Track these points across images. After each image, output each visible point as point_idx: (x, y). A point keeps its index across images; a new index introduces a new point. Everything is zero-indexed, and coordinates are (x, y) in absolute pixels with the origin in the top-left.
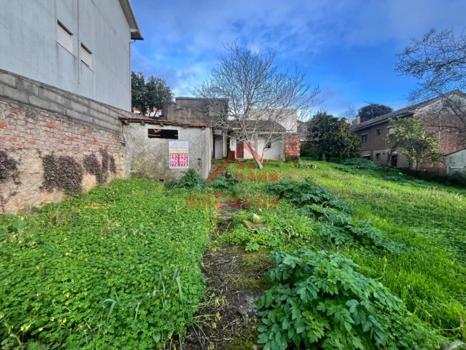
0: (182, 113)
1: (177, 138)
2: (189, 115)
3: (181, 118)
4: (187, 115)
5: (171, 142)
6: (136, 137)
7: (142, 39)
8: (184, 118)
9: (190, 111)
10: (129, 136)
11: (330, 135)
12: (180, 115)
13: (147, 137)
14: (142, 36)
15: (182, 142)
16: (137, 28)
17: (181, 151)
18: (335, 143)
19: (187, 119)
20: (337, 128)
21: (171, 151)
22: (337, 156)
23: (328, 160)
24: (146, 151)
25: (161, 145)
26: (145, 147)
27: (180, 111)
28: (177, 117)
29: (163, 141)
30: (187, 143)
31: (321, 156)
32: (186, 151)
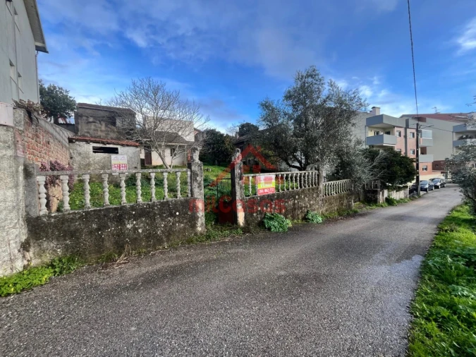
0: (95, 125)
1: (117, 153)
2: (103, 128)
3: (94, 130)
4: (100, 128)
5: (113, 156)
6: (82, 152)
7: (47, 52)
8: (97, 130)
9: (104, 124)
10: (75, 151)
11: (219, 146)
12: (93, 127)
13: (92, 153)
14: (48, 50)
15: (122, 156)
16: (44, 43)
17: (121, 162)
18: (223, 152)
19: (101, 131)
20: (223, 142)
21: (113, 162)
22: (225, 161)
23: (219, 165)
24: (92, 162)
25: (104, 158)
26: (91, 159)
27: (94, 124)
28: (90, 129)
29: (106, 155)
30: (126, 156)
31: (214, 161)
32: (126, 162)
